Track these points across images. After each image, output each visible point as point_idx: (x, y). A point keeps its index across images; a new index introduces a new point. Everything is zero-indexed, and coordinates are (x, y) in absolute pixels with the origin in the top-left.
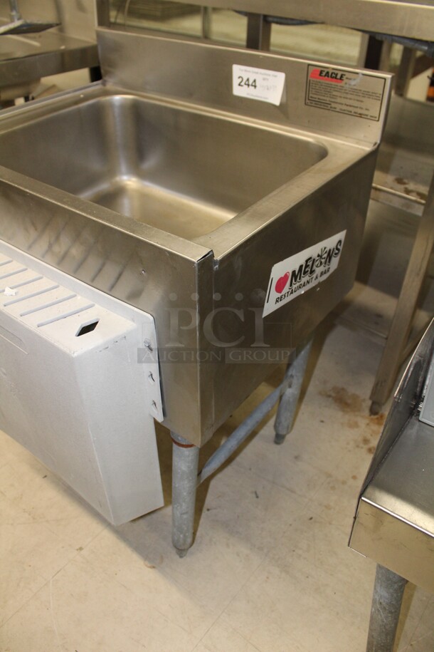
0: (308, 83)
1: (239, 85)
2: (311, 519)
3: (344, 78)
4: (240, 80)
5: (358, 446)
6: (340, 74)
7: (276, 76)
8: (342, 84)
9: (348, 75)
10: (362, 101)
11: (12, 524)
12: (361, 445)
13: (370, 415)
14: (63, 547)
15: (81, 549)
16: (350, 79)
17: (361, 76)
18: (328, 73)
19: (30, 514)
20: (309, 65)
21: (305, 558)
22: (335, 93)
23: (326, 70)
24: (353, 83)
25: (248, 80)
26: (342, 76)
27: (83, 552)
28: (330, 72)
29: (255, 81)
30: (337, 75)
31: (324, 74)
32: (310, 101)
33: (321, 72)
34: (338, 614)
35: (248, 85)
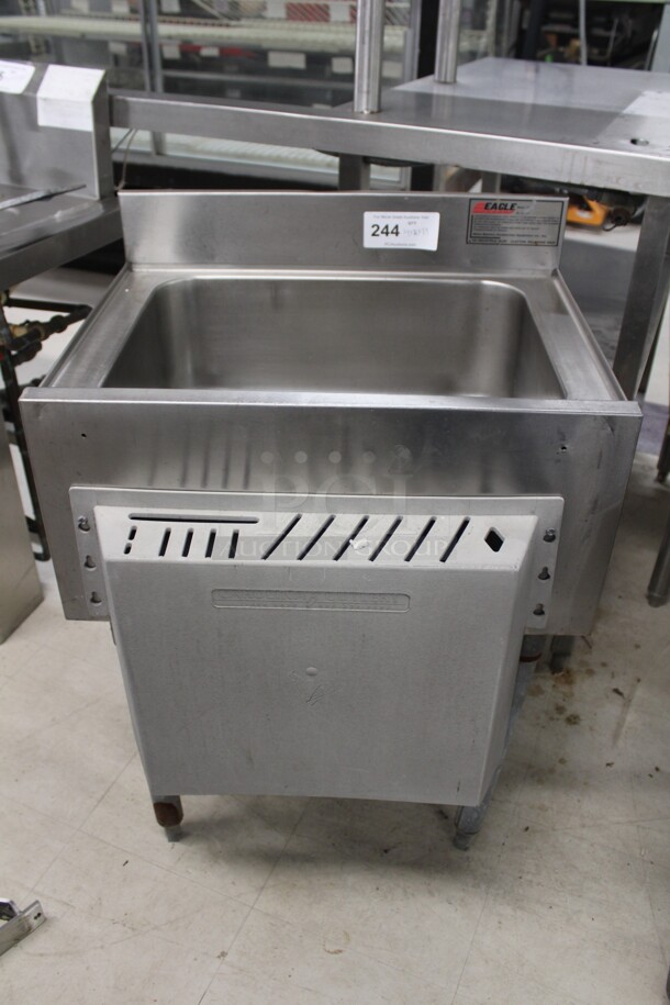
0: (470, 220)
1: (374, 235)
2: (527, 829)
3: (516, 207)
4: (376, 228)
5: (552, 719)
6: (510, 204)
7: (426, 218)
8: (514, 214)
9: (519, 204)
10: (537, 229)
11: (102, 947)
12: (556, 716)
13: (553, 673)
14: (196, 959)
15: (223, 954)
16: (523, 208)
17: (535, 203)
18: (495, 205)
19: (124, 925)
20: (471, 199)
21: (539, 884)
22: (505, 225)
23: (493, 202)
24: (526, 211)
25: (387, 227)
26: (512, 206)
27: (227, 959)
28: (498, 203)
29: (397, 227)
30: (506, 205)
31: (490, 206)
32: (472, 238)
33: (487, 205)
34: (606, 945)
35: (387, 233)
